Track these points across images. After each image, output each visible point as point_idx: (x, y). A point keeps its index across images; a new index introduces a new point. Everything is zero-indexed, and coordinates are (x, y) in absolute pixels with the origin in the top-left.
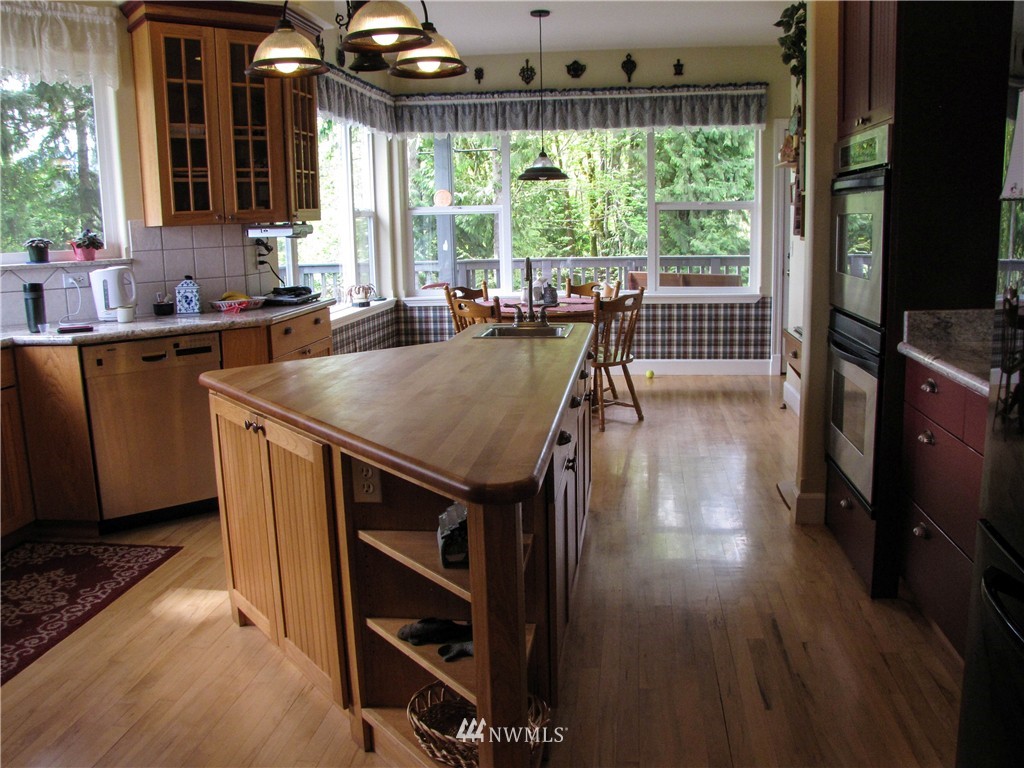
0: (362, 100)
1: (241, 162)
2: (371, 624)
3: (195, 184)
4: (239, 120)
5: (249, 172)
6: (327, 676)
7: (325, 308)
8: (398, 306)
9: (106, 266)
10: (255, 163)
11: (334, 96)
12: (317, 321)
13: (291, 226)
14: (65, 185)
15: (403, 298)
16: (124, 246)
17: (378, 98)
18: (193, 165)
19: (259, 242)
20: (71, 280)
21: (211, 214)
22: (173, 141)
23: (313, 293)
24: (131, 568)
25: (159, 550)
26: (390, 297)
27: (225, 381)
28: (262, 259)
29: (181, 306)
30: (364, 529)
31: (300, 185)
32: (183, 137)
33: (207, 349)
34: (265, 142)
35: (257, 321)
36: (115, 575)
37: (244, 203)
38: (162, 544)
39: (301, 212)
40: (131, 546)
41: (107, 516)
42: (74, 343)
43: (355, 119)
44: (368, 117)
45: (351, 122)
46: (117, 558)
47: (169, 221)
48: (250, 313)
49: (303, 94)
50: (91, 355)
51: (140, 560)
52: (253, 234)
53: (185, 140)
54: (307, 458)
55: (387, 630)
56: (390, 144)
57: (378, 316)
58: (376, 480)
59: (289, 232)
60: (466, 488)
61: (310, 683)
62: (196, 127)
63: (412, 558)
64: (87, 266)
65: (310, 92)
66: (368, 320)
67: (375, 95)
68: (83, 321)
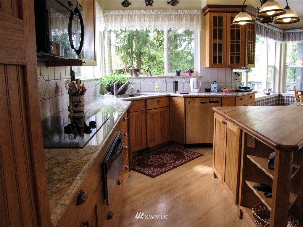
0: (272, 32)
1: (232, 50)
2: (247, 182)
3: (219, 56)
4: (232, 38)
5: (234, 53)
6: (233, 195)
7: (254, 94)
8: (280, 96)
9: (194, 77)
10: (236, 50)
11: (263, 31)
12: (251, 97)
13: (245, 69)
14: (190, 57)
15: (281, 93)
16: (199, 72)
17: (278, 30)
18: (219, 51)
19: (236, 73)
20: (185, 81)
21: (223, 65)
22: (214, 44)
23: (251, 89)
24: (190, 157)
25: (198, 154)
26: (277, 93)
27: (218, 109)
28: (237, 78)
29: (212, 90)
30: (249, 154)
31: (249, 57)
32: (216, 43)
33: (218, 102)
34: (239, 44)
35: (232, 95)
36: (186, 158)
37: (232, 62)
38: (199, 153)
39: (249, 65)
40: (191, 152)
41: (187, 143)
42: (183, 97)
43: (269, 37)
44: (274, 37)
45: (268, 38)
46: (187, 154)
47: (211, 66)
48: (231, 93)
49: (252, 30)
50: (188, 100)
51: (193, 156)
52: (235, 71)
53: (217, 44)
54: (236, 132)
55: (251, 185)
56: (281, 45)
57: (272, 98)
58: (254, 141)
59: (245, 70)
60: (275, 145)
61: (229, 197)
62: (220, 40)
63: (260, 164)
64: (189, 77)
65: (254, 30)
66: (269, 99)
67: (277, 30)
68: (187, 91)
